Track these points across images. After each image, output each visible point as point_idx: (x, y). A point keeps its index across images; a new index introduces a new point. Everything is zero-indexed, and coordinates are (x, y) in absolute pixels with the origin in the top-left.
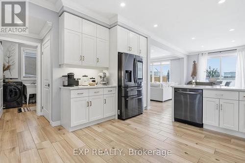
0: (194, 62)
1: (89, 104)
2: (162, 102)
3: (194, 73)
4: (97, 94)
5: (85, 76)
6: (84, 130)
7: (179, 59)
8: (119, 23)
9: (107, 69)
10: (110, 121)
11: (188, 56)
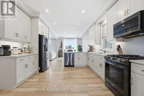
0: (61, 41)
1: (27, 66)
2: (51, 61)
3: (61, 47)
4: (30, 59)
5: (15, 48)
6: (24, 84)
7: (55, 39)
8: (39, 18)
9: (29, 43)
10: (35, 74)
11: (59, 38)
